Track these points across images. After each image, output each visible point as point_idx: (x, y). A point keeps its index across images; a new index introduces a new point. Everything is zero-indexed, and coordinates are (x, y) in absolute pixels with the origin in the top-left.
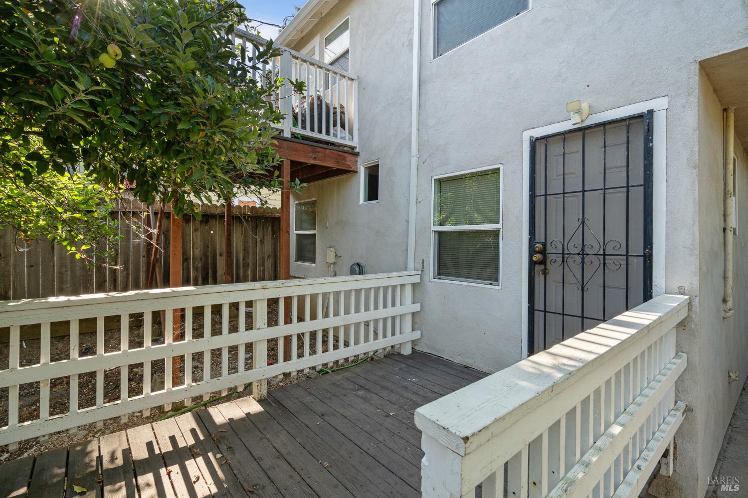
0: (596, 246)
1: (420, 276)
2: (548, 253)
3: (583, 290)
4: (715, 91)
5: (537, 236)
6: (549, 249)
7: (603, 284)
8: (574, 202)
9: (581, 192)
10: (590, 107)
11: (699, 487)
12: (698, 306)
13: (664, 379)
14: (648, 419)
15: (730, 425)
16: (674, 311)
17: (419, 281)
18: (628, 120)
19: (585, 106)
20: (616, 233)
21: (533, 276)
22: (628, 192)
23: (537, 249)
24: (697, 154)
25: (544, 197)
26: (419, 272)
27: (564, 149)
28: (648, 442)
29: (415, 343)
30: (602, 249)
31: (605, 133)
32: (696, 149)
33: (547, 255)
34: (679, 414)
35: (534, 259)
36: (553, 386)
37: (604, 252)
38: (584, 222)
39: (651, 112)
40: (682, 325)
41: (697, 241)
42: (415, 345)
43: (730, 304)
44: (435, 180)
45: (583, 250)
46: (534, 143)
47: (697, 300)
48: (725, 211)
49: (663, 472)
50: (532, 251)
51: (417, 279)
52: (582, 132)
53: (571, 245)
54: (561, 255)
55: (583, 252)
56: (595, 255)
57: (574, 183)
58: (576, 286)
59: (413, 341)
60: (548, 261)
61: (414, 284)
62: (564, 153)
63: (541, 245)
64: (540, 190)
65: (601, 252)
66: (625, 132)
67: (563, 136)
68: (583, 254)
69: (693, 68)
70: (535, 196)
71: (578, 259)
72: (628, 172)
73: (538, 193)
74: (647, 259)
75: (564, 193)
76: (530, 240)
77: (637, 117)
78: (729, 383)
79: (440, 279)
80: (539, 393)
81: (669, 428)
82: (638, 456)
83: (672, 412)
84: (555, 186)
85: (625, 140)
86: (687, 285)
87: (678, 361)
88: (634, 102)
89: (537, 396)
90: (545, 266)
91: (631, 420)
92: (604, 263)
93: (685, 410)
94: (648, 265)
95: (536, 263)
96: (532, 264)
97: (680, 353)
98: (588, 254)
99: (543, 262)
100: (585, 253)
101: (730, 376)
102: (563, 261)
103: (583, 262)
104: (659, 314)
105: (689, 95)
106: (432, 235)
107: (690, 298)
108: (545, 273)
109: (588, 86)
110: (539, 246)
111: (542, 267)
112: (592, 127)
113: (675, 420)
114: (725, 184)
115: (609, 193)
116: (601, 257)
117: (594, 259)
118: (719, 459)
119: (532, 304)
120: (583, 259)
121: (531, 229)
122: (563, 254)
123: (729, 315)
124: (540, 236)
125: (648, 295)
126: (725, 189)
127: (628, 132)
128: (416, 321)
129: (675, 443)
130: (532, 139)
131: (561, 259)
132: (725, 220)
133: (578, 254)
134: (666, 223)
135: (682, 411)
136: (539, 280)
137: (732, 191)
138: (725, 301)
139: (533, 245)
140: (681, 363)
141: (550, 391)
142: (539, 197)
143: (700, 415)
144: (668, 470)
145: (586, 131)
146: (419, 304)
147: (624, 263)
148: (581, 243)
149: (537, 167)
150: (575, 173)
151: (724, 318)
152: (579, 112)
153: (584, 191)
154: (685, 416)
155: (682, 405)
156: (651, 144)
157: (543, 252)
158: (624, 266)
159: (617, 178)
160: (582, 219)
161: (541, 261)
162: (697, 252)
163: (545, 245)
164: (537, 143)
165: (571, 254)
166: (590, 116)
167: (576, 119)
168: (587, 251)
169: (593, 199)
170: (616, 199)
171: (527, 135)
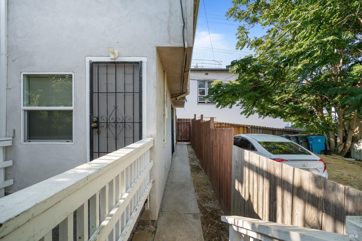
0: (121, 119)
1: (11, 141)
2: (100, 123)
3: (116, 140)
4: (161, 62)
5: (94, 114)
6: (100, 121)
7: (124, 136)
8: (112, 98)
9: (115, 93)
10: (119, 53)
11: (157, 210)
12: (156, 141)
13: (145, 171)
14: (140, 187)
15: (166, 185)
16: (149, 143)
17: (11, 144)
18: (133, 63)
19: (116, 52)
20: (129, 113)
21: (92, 135)
22: (133, 95)
23: (94, 120)
24: (156, 83)
25: (97, 93)
26: (11, 138)
27: (107, 70)
28: (140, 198)
29: (8, 189)
30: (124, 120)
31: (125, 67)
32: (156, 80)
33: (100, 124)
34: (151, 184)
35: (93, 126)
36: (88, 177)
37: (125, 122)
38: (116, 107)
39: (141, 62)
40: (151, 149)
41: (156, 116)
42: (8, 190)
43: (165, 142)
44: (23, 75)
45: (116, 121)
46: (92, 64)
47: (156, 139)
48: (164, 108)
49: (146, 209)
50: (91, 122)
51: (9, 143)
52: (115, 64)
53: (111, 118)
54: (106, 124)
55: (116, 122)
56: (121, 123)
57: (112, 89)
58: (113, 138)
59: (6, 188)
60: (100, 127)
61: (6, 147)
62: (107, 73)
63: (96, 119)
64: (95, 90)
65: (124, 121)
66: (132, 69)
67: (107, 64)
68: (116, 123)
69: (154, 48)
70: (93, 93)
71: (114, 125)
72: (133, 86)
73: (94, 91)
74: (140, 124)
75: (107, 93)
76: (90, 116)
77: (137, 63)
78: (165, 170)
79: (29, 142)
80: (78, 182)
81: (147, 190)
82: (136, 205)
83: (149, 184)
84: (103, 89)
85: (132, 72)
86: (153, 133)
87: (150, 163)
88: (136, 56)
89: (76, 183)
90: (99, 129)
91: (132, 189)
92: (125, 126)
93: (153, 182)
94: (141, 126)
95: (94, 128)
96: (92, 129)
97: (151, 161)
98: (118, 123)
99: (97, 127)
100: (117, 122)
101: (165, 168)
102: (107, 126)
103: (116, 126)
104: (143, 144)
105: (153, 59)
106: (22, 113)
107: (154, 138)
108: (98, 133)
109: (118, 42)
110: (95, 119)
111: (97, 130)
112: (119, 63)
113: (149, 187)
114: (164, 98)
115: (127, 95)
116: (124, 124)
117: (120, 124)
118: (163, 198)
119: (92, 149)
120: (116, 125)
121: (91, 110)
122: (107, 123)
123: (165, 145)
124: (96, 114)
125: (141, 138)
126: (164, 100)
127: (133, 69)
128: (8, 174)
129: (150, 196)
130: (91, 62)
131: (106, 126)
132: (164, 111)
133: (114, 123)
134: (147, 109)
135: (152, 183)
136: (95, 137)
137: (166, 101)
138: (164, 141)
139: (92, 119)
140: (151, 164)
141: (86, 179)
142: (95, 94)
143: (157, 183)
144: (147, 207)
145: (117, 65)
146: (12, 161)
147: (132, 126)
148: (115, 118)
149: (94, 77)
150: (112, 84)
151: (164, 147)
152: (113, 53)
153: (116, 93)
154: (153, 184)
155: (152, 180)
156: (141, 76)
157: (97, 122)
158: (132, 128)
159: (129, 89)
160: (116, 106)
161: (96, 127)
162: (156, 121)
163: (98, 118)
164: (94, 65)
165: (111, 123)
166: (119, 57)
167: (112, 56)
168: (118, 121)
169: (120, 96)
170: (129, 98)
171: (88, 59)
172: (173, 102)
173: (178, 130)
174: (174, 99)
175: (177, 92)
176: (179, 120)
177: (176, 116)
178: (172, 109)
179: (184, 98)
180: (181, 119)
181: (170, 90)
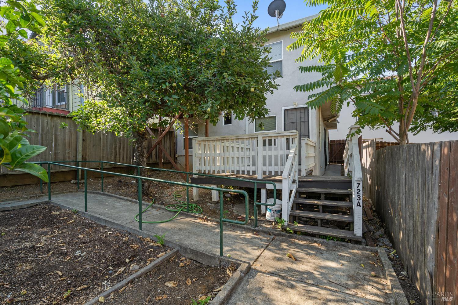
10: (297, 103)
22: (305, 123)
27: (292, 112)
31: (300, 109)
41: (316, 132)
46: (285, 110)
52: (296, 109)
57: (298, 120)
64: (286, 122)
67: (292, 109)
72: (305, 118)
75: (292, 123)
77: (305, 108)
84: (290, 121)
85: (304, 112)
109: (297, 99)
112: (298, 108)
115: (301, 123)
126: (319, 123)
137: (321, 124)
149: (286, 116)
150: (294, 118)
153: (296, 122)
156: (309, 113)
159: (303, 120)
160: (296, 128)
167: (295, 106)
169: (298, 124)
170: (303, 124)
171: (283, 108)
172: (325, 124)
173: (331, 153)
174: (326, 122)
175: (329, 116)
176: (331, 141)
177: (329, 138)
178: (325, 130)
179: (335, 120)
180: (334, 141)
181: (323, 116)
